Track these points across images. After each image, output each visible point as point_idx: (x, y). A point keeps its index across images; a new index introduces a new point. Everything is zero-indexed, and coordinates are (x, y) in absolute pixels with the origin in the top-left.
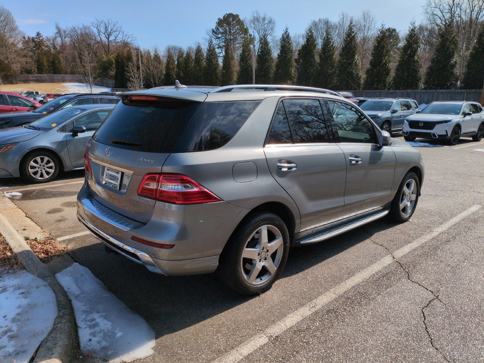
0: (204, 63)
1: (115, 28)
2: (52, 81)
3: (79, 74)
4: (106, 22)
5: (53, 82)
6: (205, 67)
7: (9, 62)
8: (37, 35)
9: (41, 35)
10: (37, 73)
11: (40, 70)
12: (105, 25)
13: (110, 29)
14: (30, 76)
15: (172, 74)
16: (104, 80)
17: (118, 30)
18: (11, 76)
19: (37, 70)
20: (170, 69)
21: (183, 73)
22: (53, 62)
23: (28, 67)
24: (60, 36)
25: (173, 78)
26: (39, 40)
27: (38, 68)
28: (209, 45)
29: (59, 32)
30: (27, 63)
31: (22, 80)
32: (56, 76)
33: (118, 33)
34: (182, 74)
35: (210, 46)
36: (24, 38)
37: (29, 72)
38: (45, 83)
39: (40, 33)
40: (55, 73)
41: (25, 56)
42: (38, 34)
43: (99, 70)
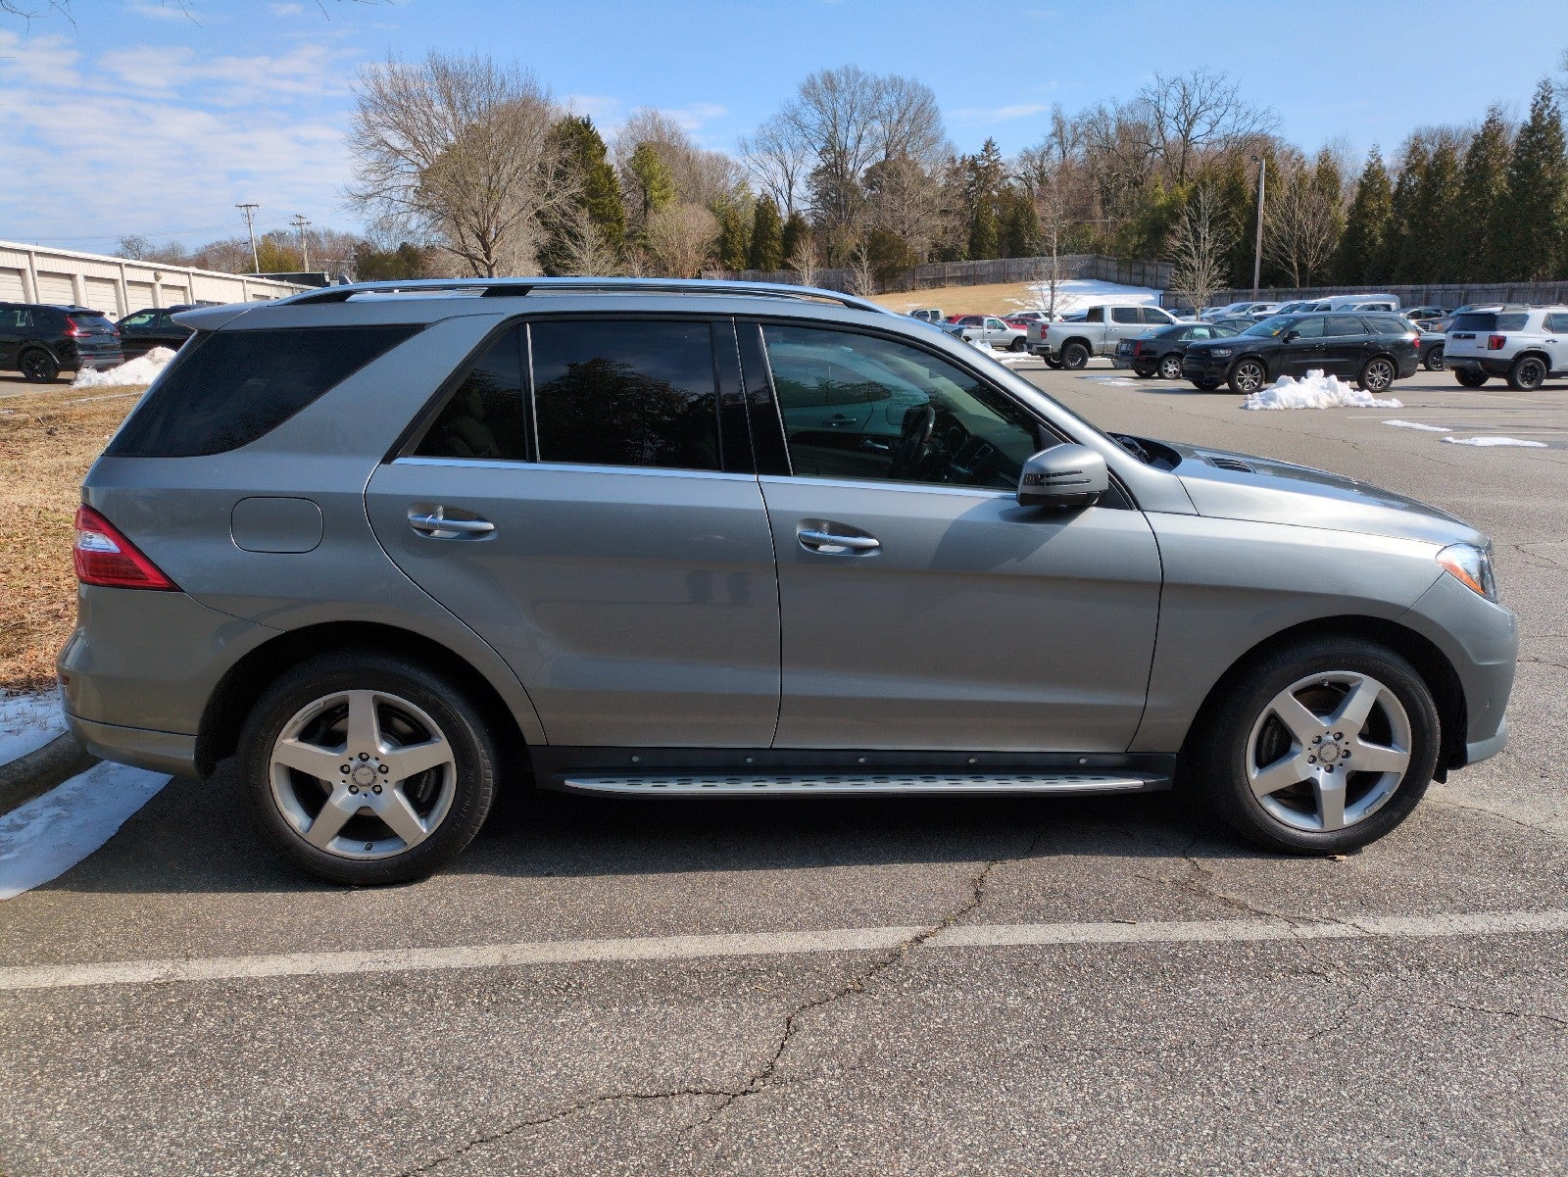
0: (1500, 184)
1: (1216, 95)
2: (1003, 278)
3: (1082, 253)
4: (1189, 78)
5: (1004, 282)
6: (1502, 197)
7: (904, 233)
8: (986, 150)
9: (995, 148)
10: (966, 259)
11: (976, 251)
12: (1182, 92)
13: (1195, 102)
14: (949, 268)
15: (1371, 232)
16: (1148, 267)
17: (1225, 101)
18: (904, 269)
19: (970, 249)
20: (1366, 215)
21: (1412, 225)
22: (1014, 223)
23: (948, 242)
24: (1061, 143)
25: (1374, 245)
26: (987, 164)
27: (971, 243)
28: (1533, 111)
29: (1058, 133)
30: (945, 232)
31: (926, 280)
32: (1014, 264)
33: (1220, 111)
34: (1405, 231)
35: (1537, 117)
36: (953, 160)
37: (948, 255)
38: (984, 284)
39: (994, 141)
40: (1013, 255)
41: (945, 213)
42: (988, 146)
43: (1140, 235)
